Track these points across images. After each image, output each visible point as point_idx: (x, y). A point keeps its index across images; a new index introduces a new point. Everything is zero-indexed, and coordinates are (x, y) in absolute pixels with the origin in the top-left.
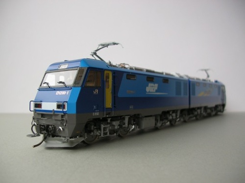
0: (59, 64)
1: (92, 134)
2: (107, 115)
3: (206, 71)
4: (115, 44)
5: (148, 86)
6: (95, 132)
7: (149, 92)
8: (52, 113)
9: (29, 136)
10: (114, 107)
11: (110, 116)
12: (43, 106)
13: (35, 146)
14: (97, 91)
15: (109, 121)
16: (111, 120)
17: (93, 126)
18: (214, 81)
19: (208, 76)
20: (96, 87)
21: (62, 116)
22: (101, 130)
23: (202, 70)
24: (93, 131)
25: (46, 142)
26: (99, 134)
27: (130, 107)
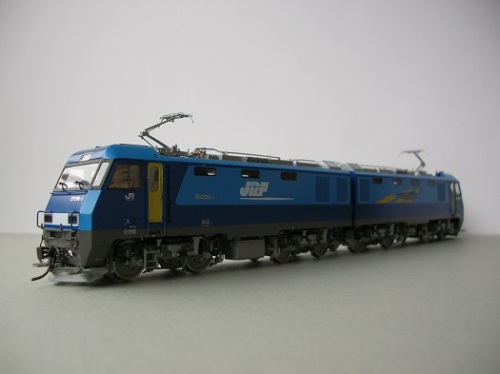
0: (83, 153)
1: (127, 263)
2: (151, 233)
3: (416, 153)
4: (182, 116)
5: (244, 186)
6: (133, 260)
7: (247, 196)
8: (59, 230)
9: (34, 265)
10: (168, 221)
11: (158, 236)
12: (54, 219)
13: (34, 279)
14: (131, 196)
15: (159, 244)
16: (162, 243)
17: (128, 252)
18: (434, 174)
19: (423, 164)
20: (131, 190)
21: (73, 235)
22: (143, 258)
23: (409, 152)
24: (129, 259)
25: (54, 273)
26: (140, 265)
27: (204, 222)
